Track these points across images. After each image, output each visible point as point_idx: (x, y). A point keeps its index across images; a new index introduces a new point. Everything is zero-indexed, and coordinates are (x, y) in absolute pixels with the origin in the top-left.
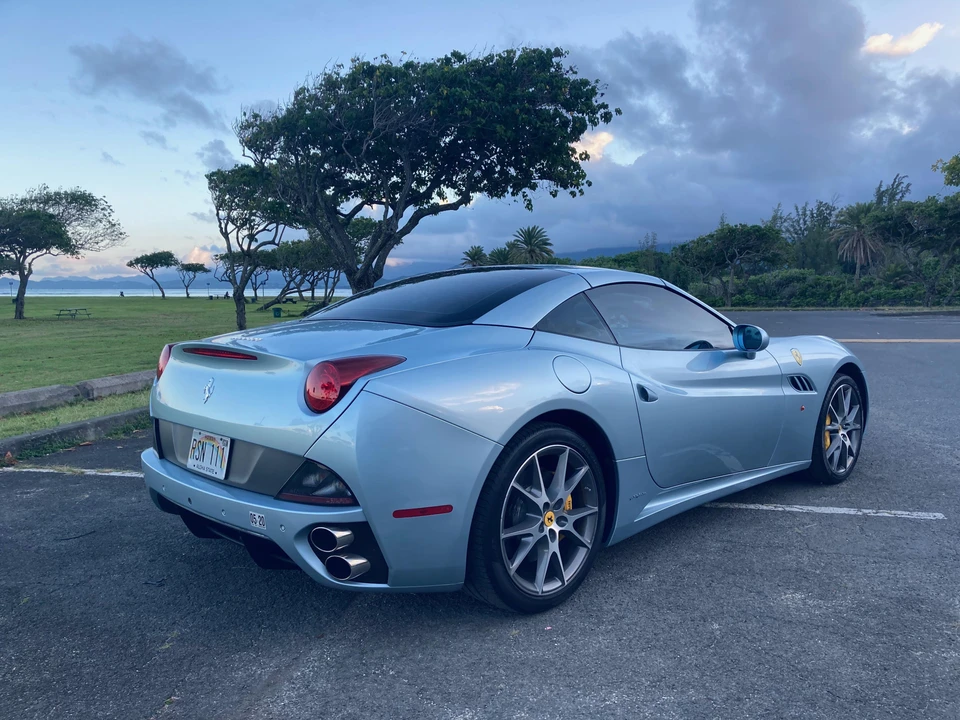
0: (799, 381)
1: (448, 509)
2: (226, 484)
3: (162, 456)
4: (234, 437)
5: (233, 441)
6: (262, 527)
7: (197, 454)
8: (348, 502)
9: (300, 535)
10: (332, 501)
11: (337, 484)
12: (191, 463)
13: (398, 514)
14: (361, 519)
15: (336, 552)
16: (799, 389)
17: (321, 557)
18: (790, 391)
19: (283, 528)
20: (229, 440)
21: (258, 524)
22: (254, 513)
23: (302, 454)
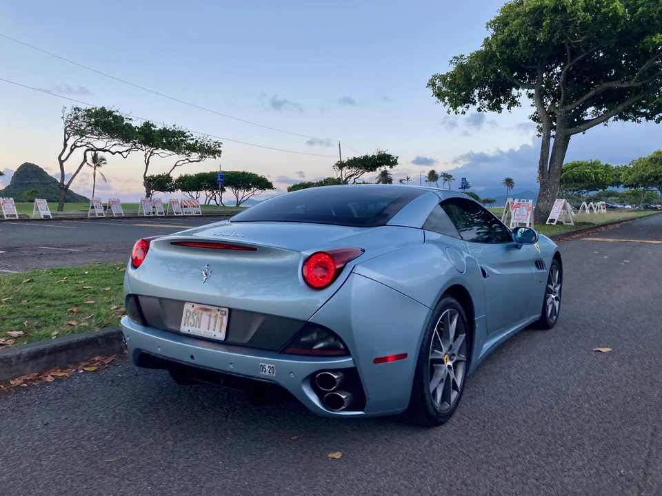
0: (539, 264)
1: (404, 356)
2: (226, 343)
4: (232, 307)
5: (230, 310)
6: (271, 374)
7: (192, 322)
8: (342, 353)
9: (304, 380)
10: (331, 353)
11: (333, 339)
12: (184, 329)
13: (377, 361)
14: (352, 365)
15: (333, 391)
16: (538, 268)
17: (320, 395)
18: (534, 270)
19: (292, 374)
20: (227, 310)
21: (267, 372)
22: (263, 364)
23: (306, 319)
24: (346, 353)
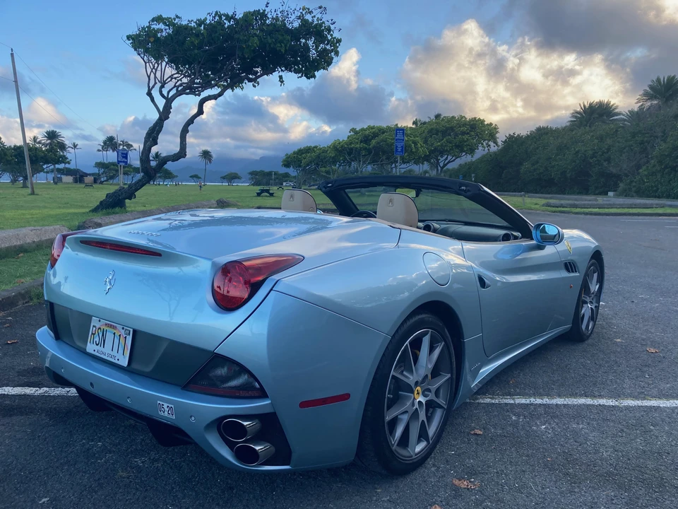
0: (570, 266)
1: (346, 397)
2: (129, 370)
3: (58, 337)
4: (136, 328)
5: (134, 331)
6: (170, 416)
7: (97, 339)
8: (257, 395)
9: (209, 426)
10: (242, 393)
11: (246, 377)
12: (91, 348)
13: (304, 404)
14: (270, 410)
15: (245, 442)
16: (569, 271)
17: (231, 445)
18: (564, 274)
19: (193, 418)
20: (131, 330)
21: (166, 413)
22: (161, 403)
23: (211, 349)
24: (263, 394)
